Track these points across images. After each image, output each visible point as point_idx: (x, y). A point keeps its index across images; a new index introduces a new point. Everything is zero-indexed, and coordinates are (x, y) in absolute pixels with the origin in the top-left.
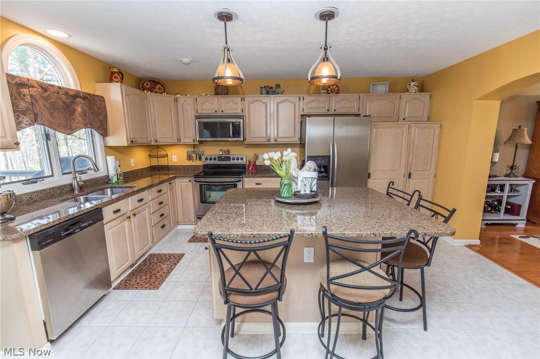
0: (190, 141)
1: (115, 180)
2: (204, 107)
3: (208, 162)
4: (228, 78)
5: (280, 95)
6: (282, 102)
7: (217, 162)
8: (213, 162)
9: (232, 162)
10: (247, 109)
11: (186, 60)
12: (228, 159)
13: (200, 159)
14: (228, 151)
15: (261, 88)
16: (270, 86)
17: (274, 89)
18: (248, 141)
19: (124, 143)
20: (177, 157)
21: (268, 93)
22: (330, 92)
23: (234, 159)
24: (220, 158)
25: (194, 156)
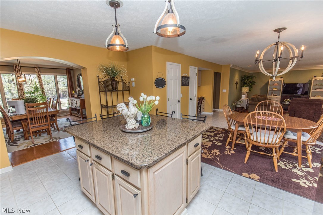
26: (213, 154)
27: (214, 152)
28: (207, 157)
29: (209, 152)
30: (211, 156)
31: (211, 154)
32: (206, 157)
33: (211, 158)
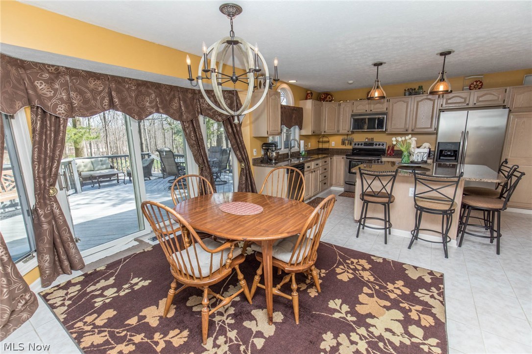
0: (346, 132)
1: (304, 153)
2: (358, 108)
3: (357, 146)
4: (376, 97)
5: (421, 95)
6: (422, 100)
7: (363, 147)
8: (360, 147)
9: (374, 147)
10: (391, 108)
11: (351, 82)
12: (372, 144)
13: (351, 144)
14: (372, 139)
15: (405, 90)
16: (413, 88)
17: (416, 90)
18: (389, 131)
19: (310, 133)
20: (335, 143)
21: (410, 94)
22: (472, 88)
23: (376, 145)
24: (366, 144)
25: (347, 142)
26: (349, 266)
27: (348, 272)
28: (359, 262)
29: (357, 272)
30: (352, 263)
31: (352, 267)
32: (360, 260)
33: (352, 260)
